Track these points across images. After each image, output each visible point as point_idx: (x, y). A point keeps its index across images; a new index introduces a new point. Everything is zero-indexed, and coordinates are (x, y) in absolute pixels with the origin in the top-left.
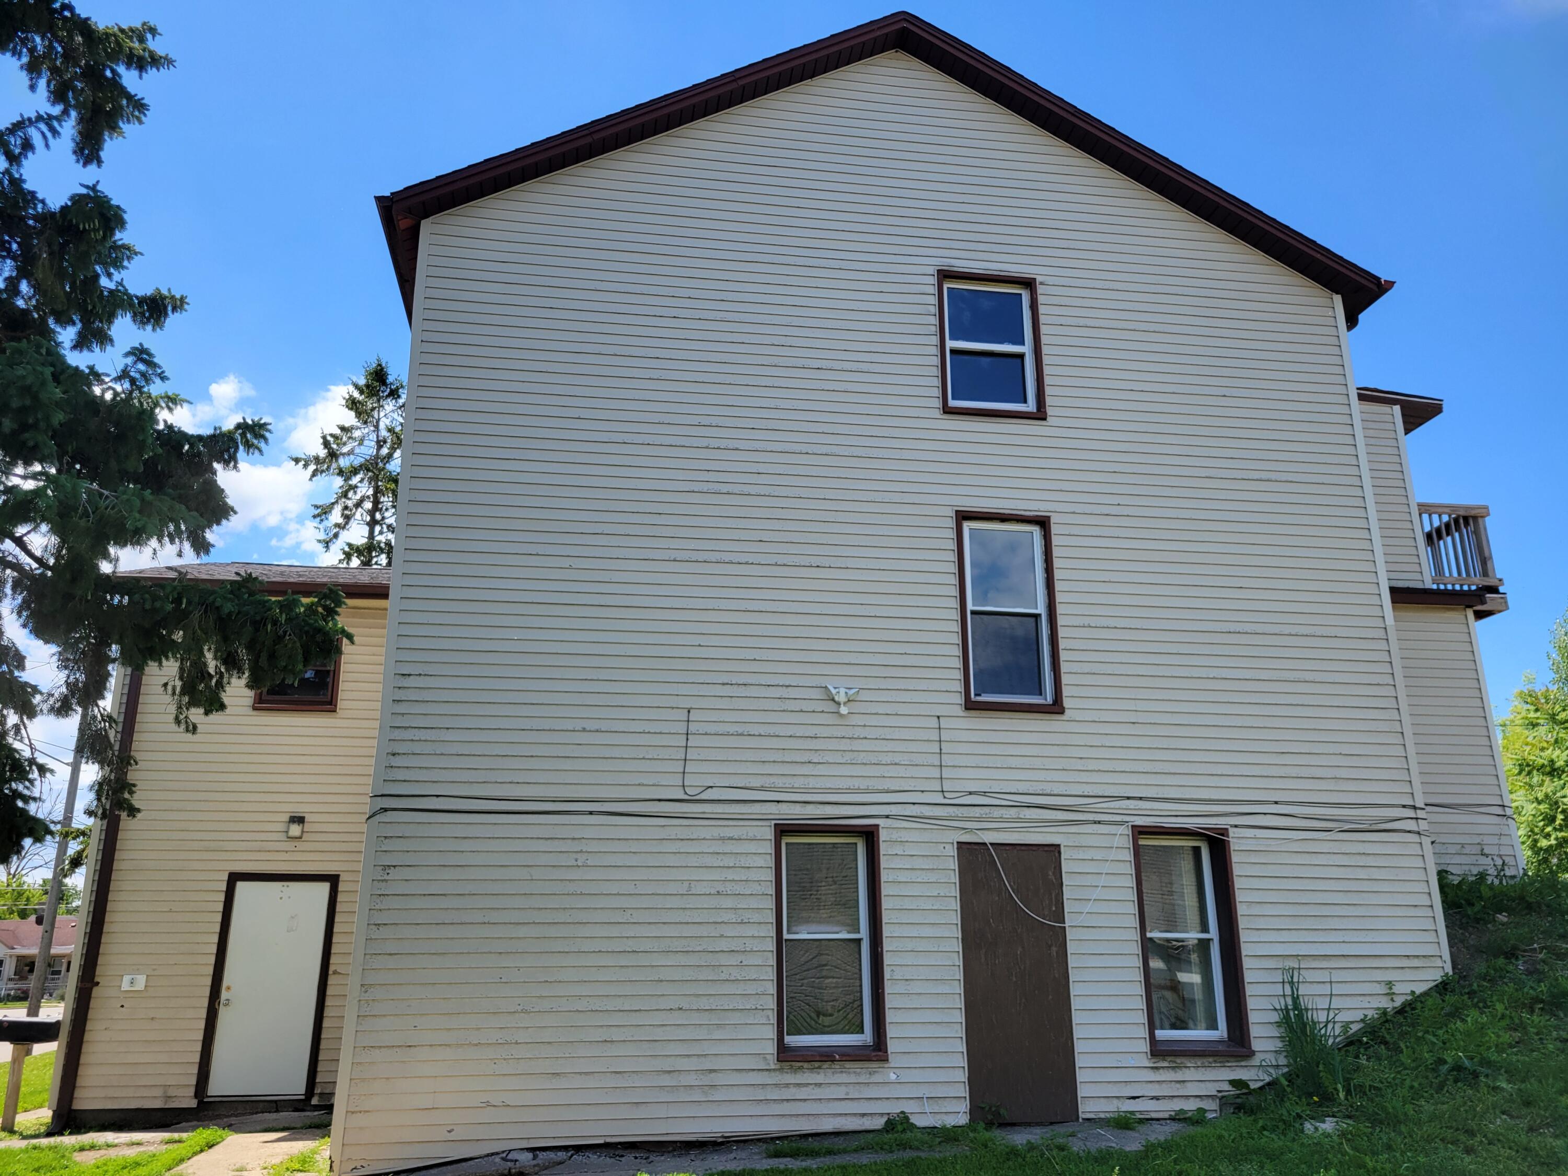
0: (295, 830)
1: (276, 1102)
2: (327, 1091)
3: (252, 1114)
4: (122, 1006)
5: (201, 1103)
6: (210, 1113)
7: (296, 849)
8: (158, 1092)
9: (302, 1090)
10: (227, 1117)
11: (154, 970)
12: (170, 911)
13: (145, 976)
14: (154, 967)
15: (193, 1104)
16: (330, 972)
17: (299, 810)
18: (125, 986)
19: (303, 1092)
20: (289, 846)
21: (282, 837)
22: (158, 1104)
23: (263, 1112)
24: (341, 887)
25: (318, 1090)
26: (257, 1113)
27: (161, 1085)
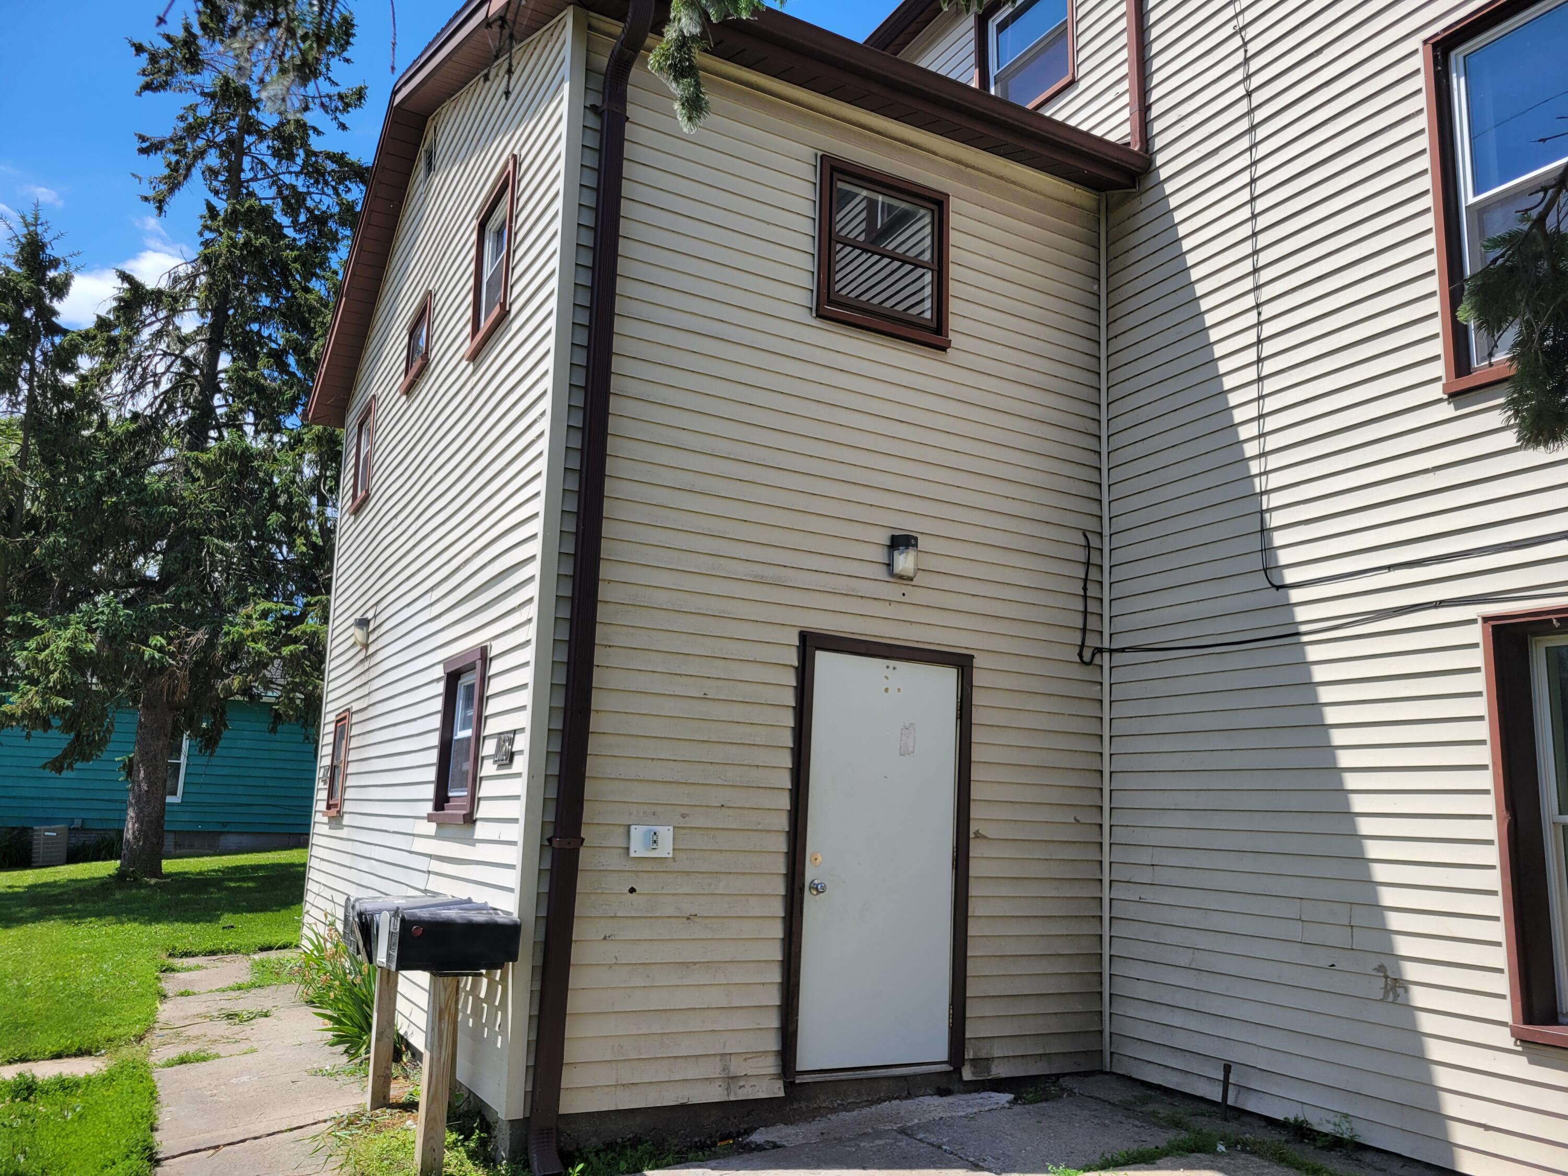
0: (905, 562)
1: (904, 1077)
2: (983, 1055)
3: (871, 1103)
4: (632, 890)
5: (789, 1086)
6: (803, 1104)
7: (904, 599)
8: (713, 1069)
9: (942, 1053)
10: (834, 1110)
11: (684, 816)
12: (705, 698)
13: (671, 828)
14: (684, 810)
15: (776, 1090)
16: (972, 835)
17: (908, 525)
18: (638, 849)
19: (945, 1058)
20: (893, 591)
21: (881, 573)
22: (714, 1094)
23: (889, 1099)
24: (979, 679)
25: (969, 1055)
26: (880, 1101)
27: (714, 1055)
